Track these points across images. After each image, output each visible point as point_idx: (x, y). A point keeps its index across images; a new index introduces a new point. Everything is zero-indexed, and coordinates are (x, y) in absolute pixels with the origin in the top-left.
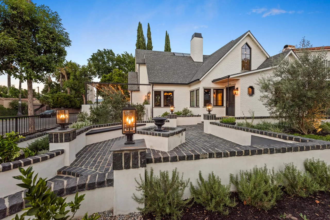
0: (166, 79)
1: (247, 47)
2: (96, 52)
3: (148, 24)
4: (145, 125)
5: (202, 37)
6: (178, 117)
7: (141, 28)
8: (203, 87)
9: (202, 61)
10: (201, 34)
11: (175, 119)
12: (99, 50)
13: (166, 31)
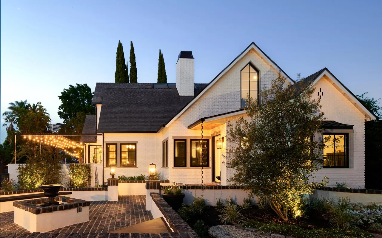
0: (126, 125)
1: (252, 70)
2: (68, 88)
3: (132, 42)
4: (71, 193)
5: (192, 57)
6: (120, 182)
7: (121, 50)
8: (173, 137)
9: (193, 95)
10: (191, 52)
11: (115, 186)
12: (71, 86)
13: (160, 50)
